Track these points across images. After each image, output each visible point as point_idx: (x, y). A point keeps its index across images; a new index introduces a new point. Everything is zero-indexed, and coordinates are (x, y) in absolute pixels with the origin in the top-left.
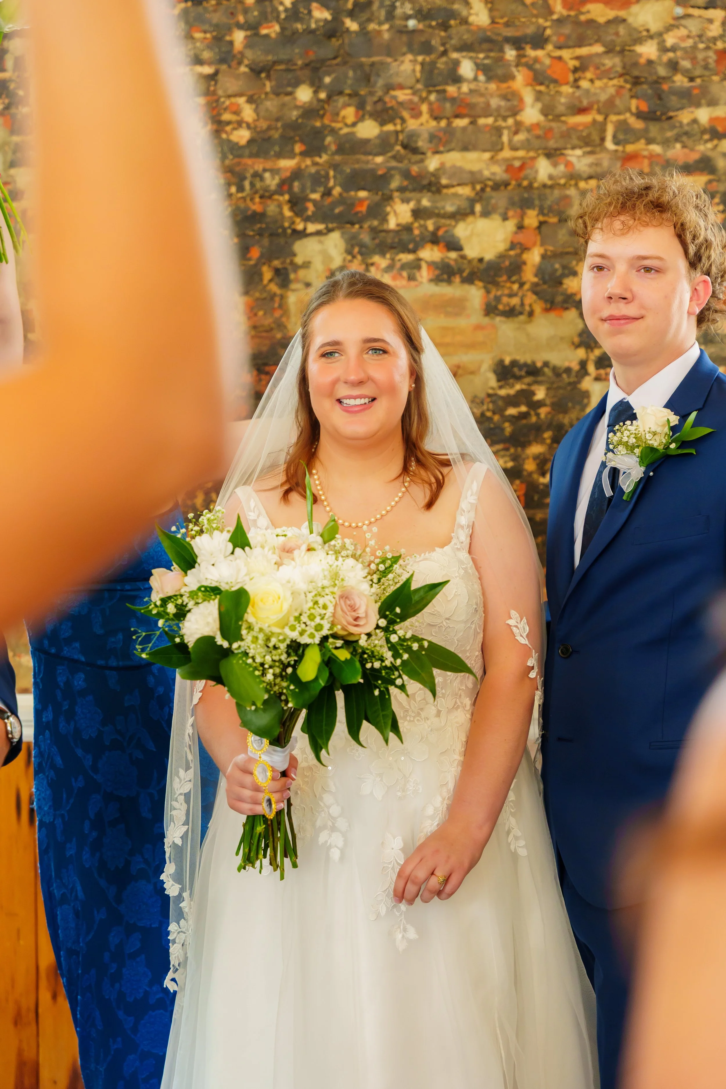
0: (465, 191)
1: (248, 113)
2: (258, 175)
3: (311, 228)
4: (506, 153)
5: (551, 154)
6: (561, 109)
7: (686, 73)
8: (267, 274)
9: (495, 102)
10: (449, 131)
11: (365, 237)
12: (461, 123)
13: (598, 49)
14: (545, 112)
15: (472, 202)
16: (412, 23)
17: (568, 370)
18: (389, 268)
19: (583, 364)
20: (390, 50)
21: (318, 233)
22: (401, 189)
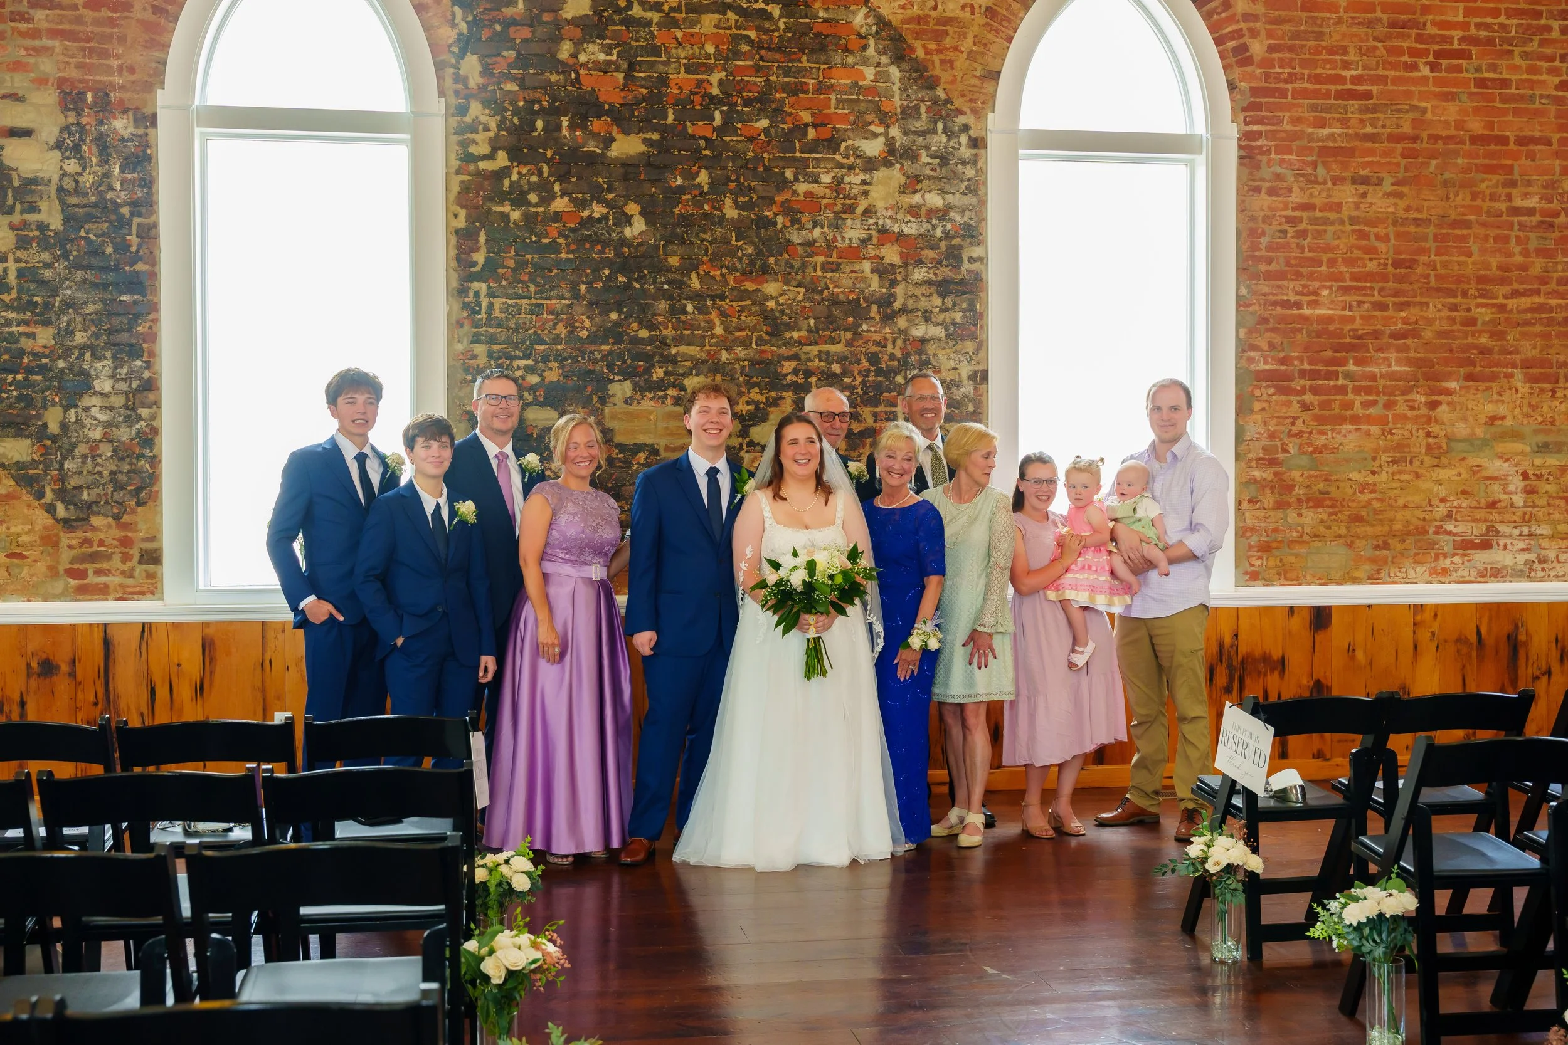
0: (689, 364)
1: (587, 323)
2: (591, 352)
3: (617, 378)
4: (707, 347)
5: (728, 349)
6: (732, 329)
7: (788, 315)
8: (595, 399)
9: (703, 324)
10: (681, 336)
11: (642, 383)
12: (687, 332)
13: (749, 302)
14: (724, 330)
15: (691, 369)
16: (666, 287)
17: (734, 447)
18: (652, 399)
19: (741, 444)
20: (655, 298)
21: (620, 380)
22: (659, 362)
